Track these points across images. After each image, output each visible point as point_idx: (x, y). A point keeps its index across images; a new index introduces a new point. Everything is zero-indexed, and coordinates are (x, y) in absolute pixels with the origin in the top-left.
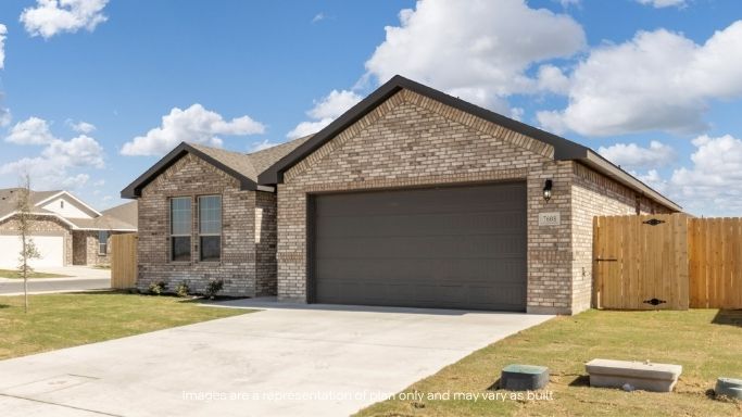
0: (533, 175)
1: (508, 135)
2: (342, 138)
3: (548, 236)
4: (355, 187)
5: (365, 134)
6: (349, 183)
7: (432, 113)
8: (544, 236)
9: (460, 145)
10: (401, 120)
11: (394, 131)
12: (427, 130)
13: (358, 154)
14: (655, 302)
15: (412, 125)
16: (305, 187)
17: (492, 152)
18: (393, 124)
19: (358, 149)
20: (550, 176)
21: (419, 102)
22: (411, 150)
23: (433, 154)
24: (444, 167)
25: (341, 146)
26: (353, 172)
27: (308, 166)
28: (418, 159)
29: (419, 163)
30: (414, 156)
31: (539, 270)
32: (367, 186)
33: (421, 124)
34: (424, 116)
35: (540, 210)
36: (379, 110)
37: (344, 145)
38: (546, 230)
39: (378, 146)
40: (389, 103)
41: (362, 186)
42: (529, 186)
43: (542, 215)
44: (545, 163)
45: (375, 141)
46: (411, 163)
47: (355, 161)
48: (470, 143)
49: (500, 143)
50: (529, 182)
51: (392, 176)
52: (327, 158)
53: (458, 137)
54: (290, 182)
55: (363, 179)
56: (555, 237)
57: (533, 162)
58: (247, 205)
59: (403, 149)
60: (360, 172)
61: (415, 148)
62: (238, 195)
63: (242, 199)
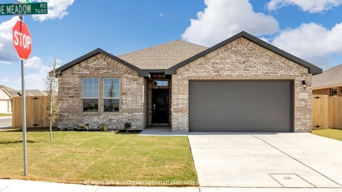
0: (297, 78)
1: (287, 61)
2: (209, 56)
3: (303, 102)
4: (216, 79)
5: (221, 55)
6: (213, 77)
7: (254, 49)
8: (301, 102)
9: (267, 64)
10: (239, 50)
11: (236, 55)
12: (252, 57)
13: (217, 64)
14: (318, 126)
15: (245, 53)
16: (188, 77)
17: (280, 68)
18: (235, 52)
19: (218, 61)
20: (304, 79)
21: (249, 43)
22: (244, 64)
23: (255, 67)
24: (259, 73)
25: (209, 59)
26: (215, 72)
27: (190, 67)
28: (248, 68)
29: (248, 70)
30: (246, 67)
31: (300, 115)
32: (223, 79)
33: (249, 53)
34: (251, 50)
35: (300, 92)
36: (229, 46)
37: (210, 59)
38: (302, 100)
39: (228, 61)
40: (234, 43)
41: (220, 78)
42: (296, 82)
43: (300, 94)
44: (302, 74)
45: (226, 58)
46: (244, 70)
47: (216, 67)
48: (271, 63)
49: (284, 65)
50: (295, 81)
51: (235, 75)
52: (201, 64)
53: (266, 60)
54: (180, 74)
55: (220, 75)
56: (306, 103)
57: (297, 73)
58: (137, 84)
59: (240, 63)
60: (219, 72)
61: (246, 63)
62: (132, 78)
63: (134, 80)
